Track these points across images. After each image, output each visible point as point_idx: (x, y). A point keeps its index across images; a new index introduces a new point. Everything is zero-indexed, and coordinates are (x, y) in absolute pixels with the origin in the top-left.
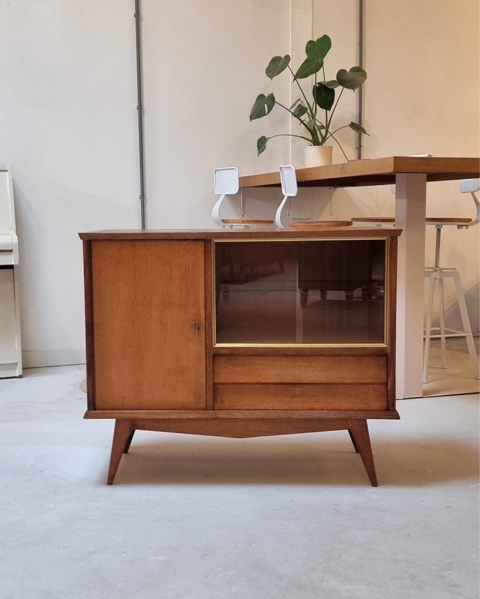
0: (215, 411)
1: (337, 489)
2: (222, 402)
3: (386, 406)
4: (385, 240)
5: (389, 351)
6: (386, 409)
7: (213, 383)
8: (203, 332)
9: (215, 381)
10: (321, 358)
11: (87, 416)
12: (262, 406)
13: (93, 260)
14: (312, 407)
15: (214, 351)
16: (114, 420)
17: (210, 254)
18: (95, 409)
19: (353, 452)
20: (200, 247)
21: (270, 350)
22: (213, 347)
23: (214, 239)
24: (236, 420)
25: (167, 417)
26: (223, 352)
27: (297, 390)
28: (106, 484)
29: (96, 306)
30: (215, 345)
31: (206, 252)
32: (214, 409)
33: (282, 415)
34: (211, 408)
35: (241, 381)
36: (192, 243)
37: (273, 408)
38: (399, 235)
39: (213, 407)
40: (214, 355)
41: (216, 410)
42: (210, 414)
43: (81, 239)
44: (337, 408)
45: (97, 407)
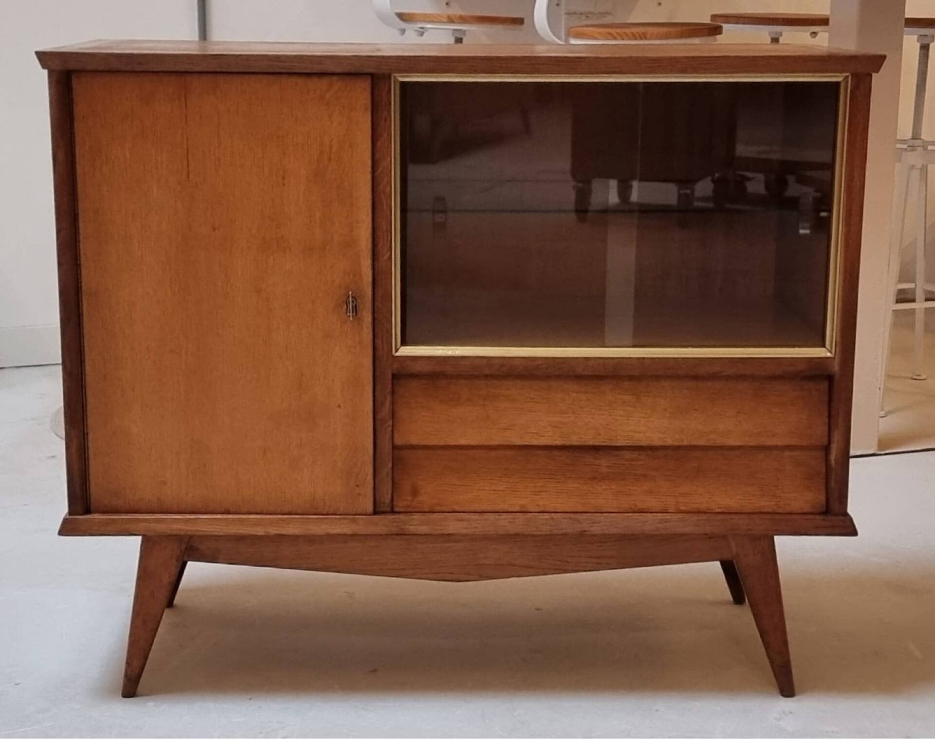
0: (397, 516)
1: (698, 704)
2: (415, 493)
3: (824, 503)
4: (838, 84)
5: (836, 367)
6: (824, 510)
7: (391, 447)
8: (368, 318)
9: (399, 441)
10: (666, 384)
11: (68, 529)
12: (515, 502)
13: (78, 126)
14: (641, 506)
15: (395, 366)
16: (138, 539)
17: (386, 113)
18: (88, 511)
19: (727, 603)
20: (362, 93)
21: (540, 362)
22: (393, 356)
23: (396, 75)
24: (448, 537)
25: (273, 531)
26: (418, 368)
27: (604, 463)
28: (121, 697)
29: (86, 248)
30: (397, 351)
31: (376, 108)
32: (393, 512)
33: (566, 525)
34: (389, 509)
35: (463, 442)
36: (338, 84)
37: (542, 509)
38: (877, 72)
39: (392, 507)
40: (394, 376)
41: (399, 513)
42: (383, 524)
43: (44, 67)
44: (703, 507)
45: (92, 508)
